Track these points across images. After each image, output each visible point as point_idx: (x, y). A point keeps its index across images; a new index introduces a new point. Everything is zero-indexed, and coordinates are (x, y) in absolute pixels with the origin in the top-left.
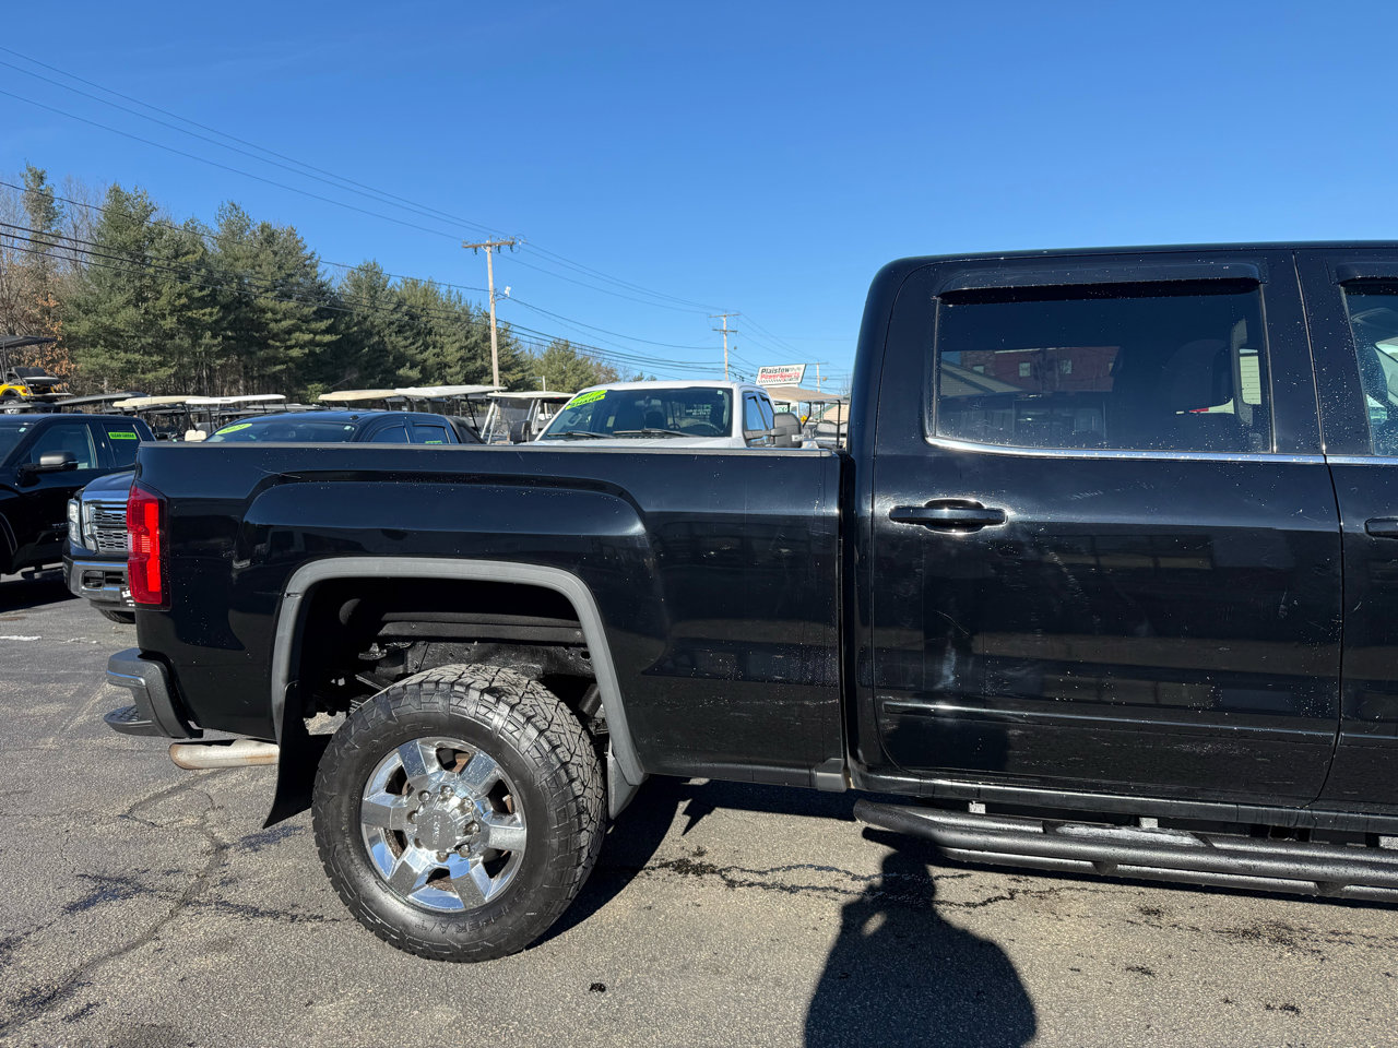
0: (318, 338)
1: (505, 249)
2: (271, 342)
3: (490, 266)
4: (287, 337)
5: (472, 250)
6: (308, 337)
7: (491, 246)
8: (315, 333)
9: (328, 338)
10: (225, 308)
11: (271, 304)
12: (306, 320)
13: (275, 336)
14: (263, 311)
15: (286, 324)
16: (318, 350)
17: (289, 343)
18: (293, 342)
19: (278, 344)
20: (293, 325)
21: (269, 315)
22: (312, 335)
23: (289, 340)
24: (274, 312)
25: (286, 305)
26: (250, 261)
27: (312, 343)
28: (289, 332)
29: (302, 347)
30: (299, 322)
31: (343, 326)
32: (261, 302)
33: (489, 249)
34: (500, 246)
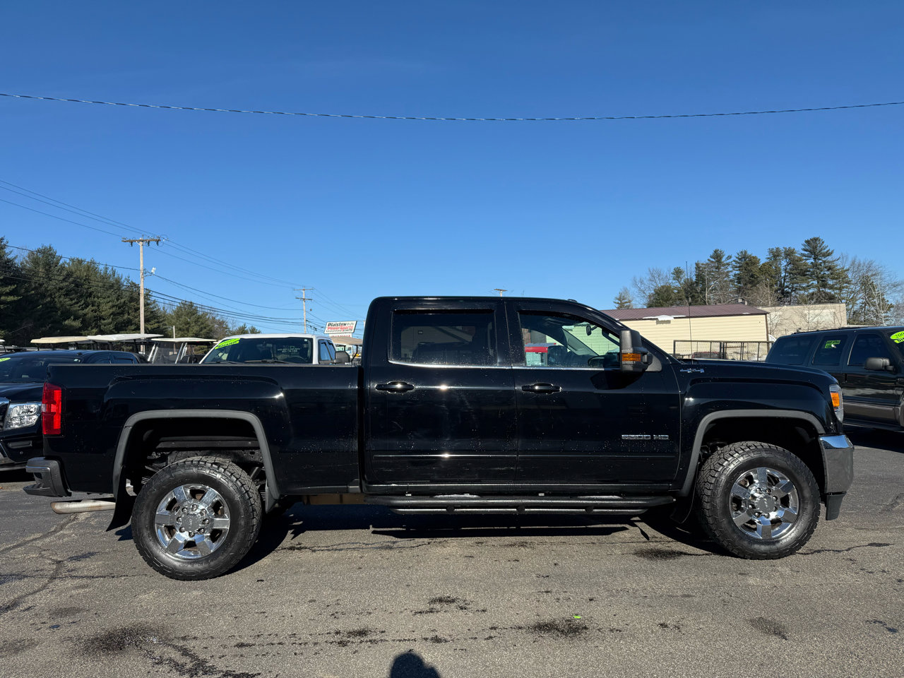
0: (3, 298)
1: (153, 244)
3: (141, 254)
5: (129, 243)
9: (10, 298)
31: (23, 290)
33: (141, 243)
34: (149, 242)
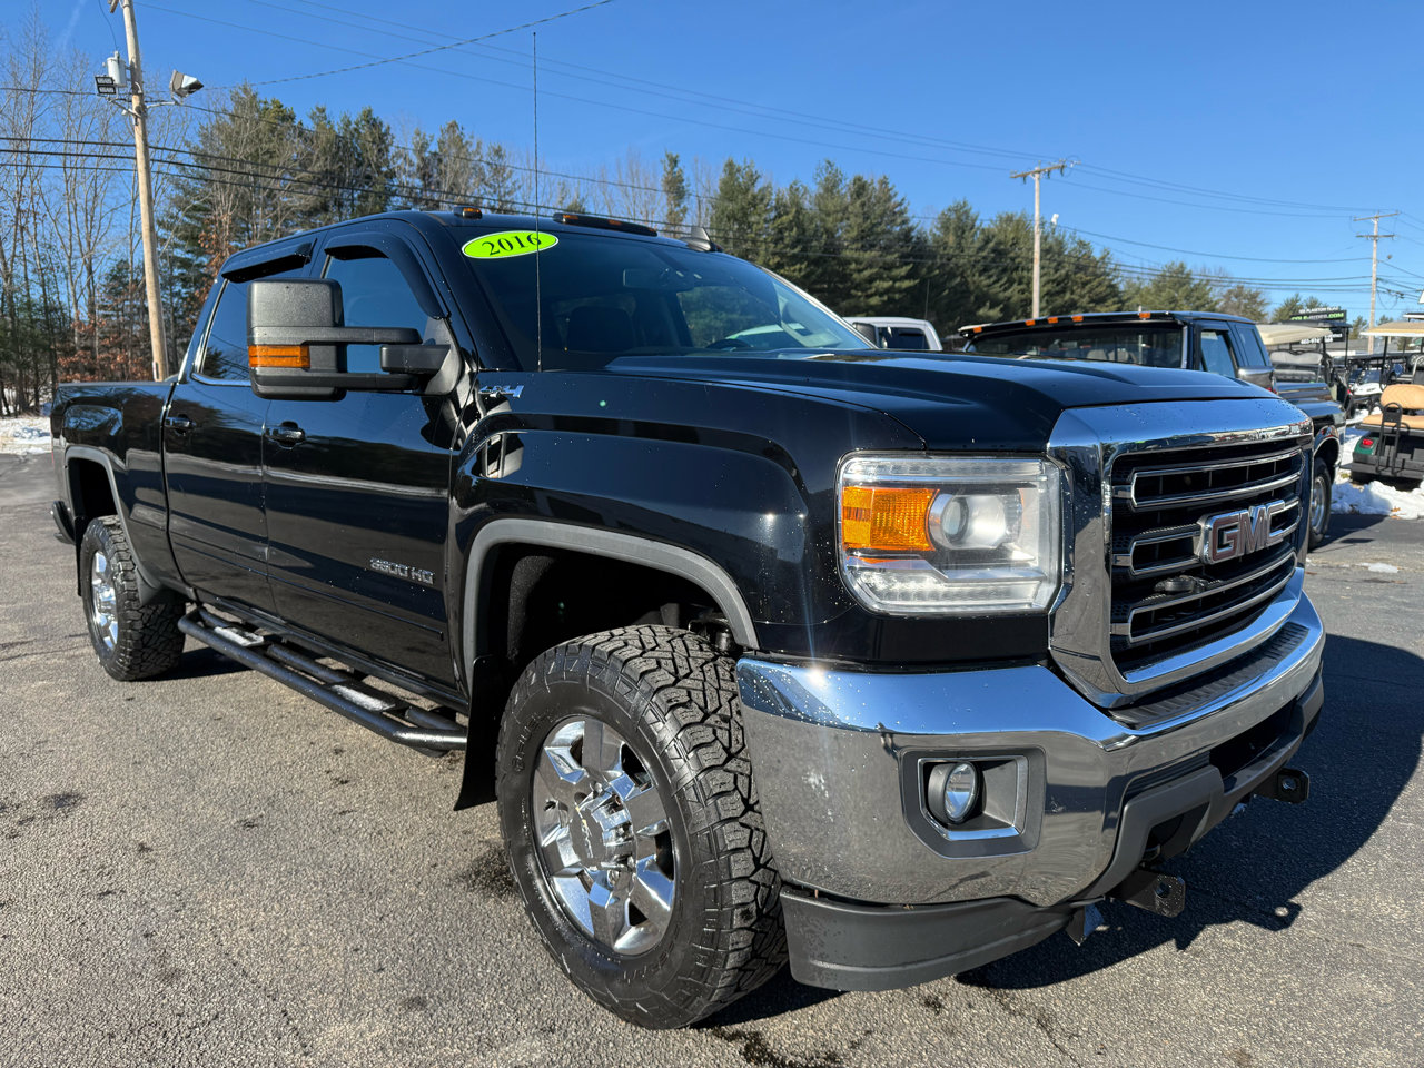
0: (897, 284)
2: (853, 292)
3: (1037, 194)
4: (868, 286)
5: (1020, 180)
6: (887, 284)
7: (1039, 172)
8: (895, 280)
9: (906, 284)
10: (816, 262)
11: (856, 255)
12: (889, 267)
13: (857, 286)
14: (848, 262)
15: (867, 273)
16: (897, 296)
17: (869, 292)
18: (873, 290)
19: (859, 293)
20: (876, 273)
21: (853, 266)
22: (891, 283)
23: (870, 288)
24: (857, 261)
25: (868, 255)
26: (840, 215)
27: (887, 291)
28: (871, 280)
29: (881, 295)
30: (882, 270)
31: (924, 271)
32: (847, 254)
33: (1037, 175)
34: (1049, 172)
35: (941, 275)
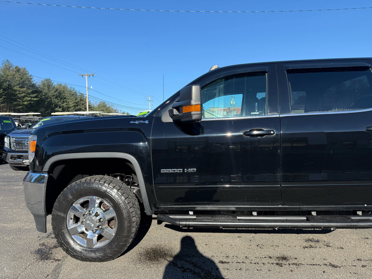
0: (32, 99)
1: (91, 76)
2: (18, 100)
3: (87, 81)
4: (23, 98)
5: (82, 76)
6: (29, 99)
7: (87, 75)
8: (32, 98)
9: (35, 99)
10: (4, 90)
11: (18, 89)
12: (29, 94)
13: (19, 98)
14: (16, 91)
15: (23, 95)
16: (32, 102)
17: (23, 100)
18: (25, 100)
19: (20, 100)
20: (25, 95)
21: (18, 92)
22: (31, 98)
23: (24, 99)
24: (19, 91)
25: (22, 89)
26: (12, 76)
27: (30, 100)
28: (24, 97)
29: (27, 101)
30: (27, 94)
31: (40, 96)
32: (15, 88)
35: (45, 97)
